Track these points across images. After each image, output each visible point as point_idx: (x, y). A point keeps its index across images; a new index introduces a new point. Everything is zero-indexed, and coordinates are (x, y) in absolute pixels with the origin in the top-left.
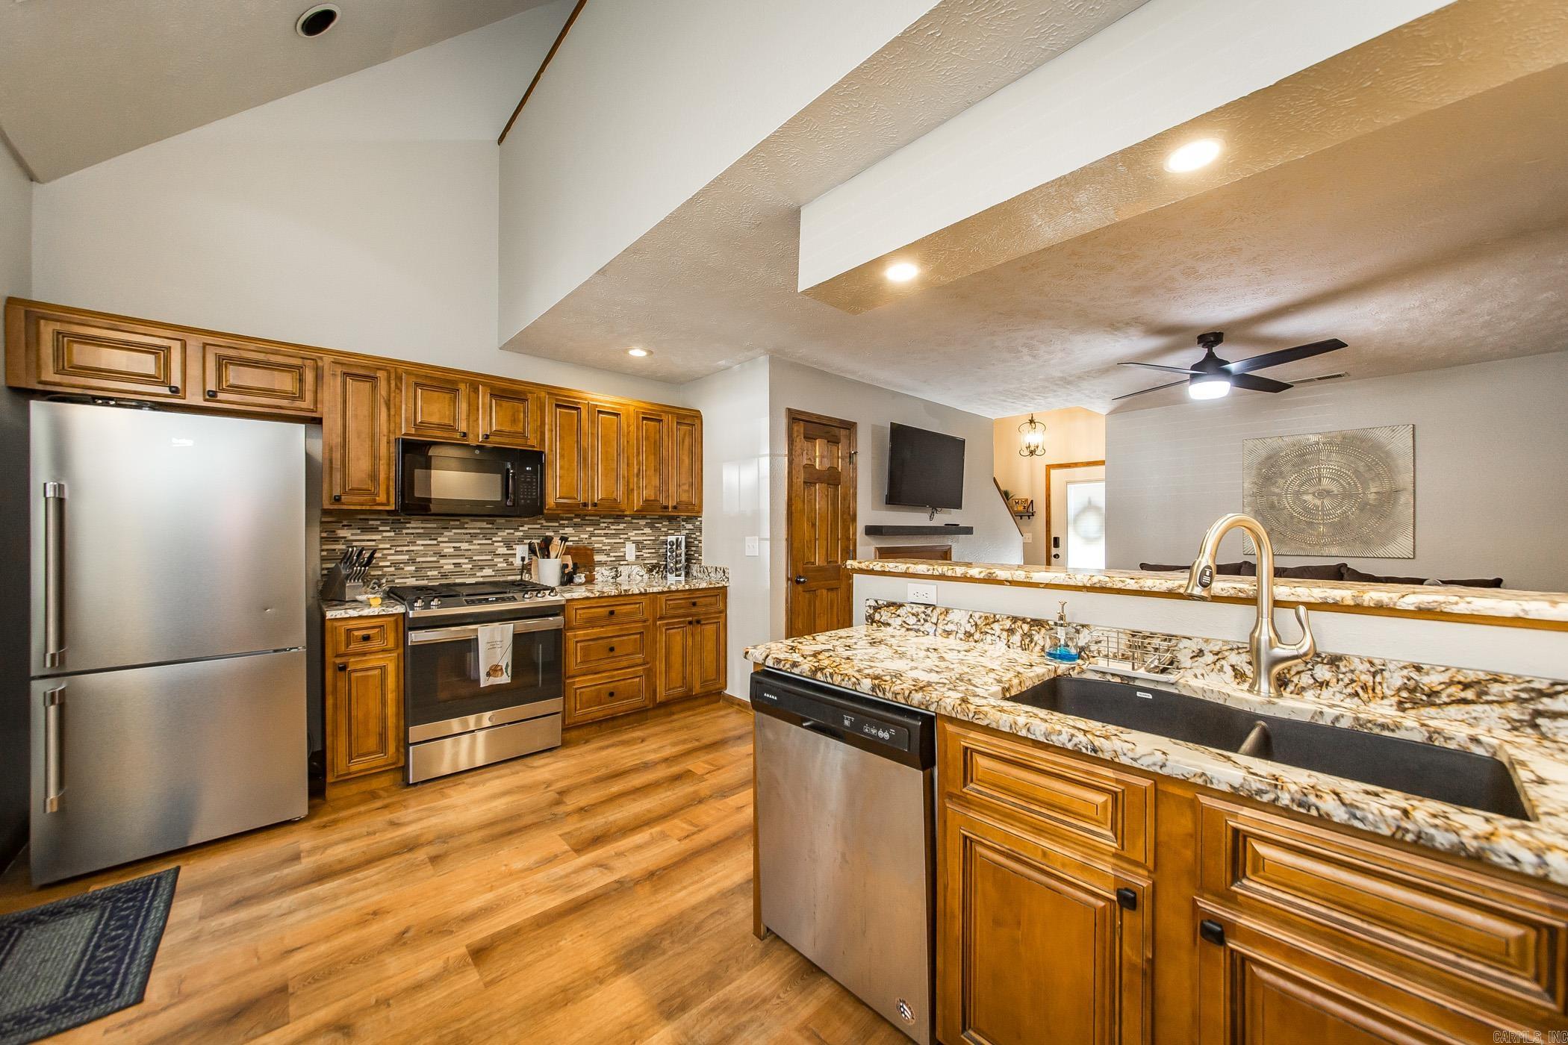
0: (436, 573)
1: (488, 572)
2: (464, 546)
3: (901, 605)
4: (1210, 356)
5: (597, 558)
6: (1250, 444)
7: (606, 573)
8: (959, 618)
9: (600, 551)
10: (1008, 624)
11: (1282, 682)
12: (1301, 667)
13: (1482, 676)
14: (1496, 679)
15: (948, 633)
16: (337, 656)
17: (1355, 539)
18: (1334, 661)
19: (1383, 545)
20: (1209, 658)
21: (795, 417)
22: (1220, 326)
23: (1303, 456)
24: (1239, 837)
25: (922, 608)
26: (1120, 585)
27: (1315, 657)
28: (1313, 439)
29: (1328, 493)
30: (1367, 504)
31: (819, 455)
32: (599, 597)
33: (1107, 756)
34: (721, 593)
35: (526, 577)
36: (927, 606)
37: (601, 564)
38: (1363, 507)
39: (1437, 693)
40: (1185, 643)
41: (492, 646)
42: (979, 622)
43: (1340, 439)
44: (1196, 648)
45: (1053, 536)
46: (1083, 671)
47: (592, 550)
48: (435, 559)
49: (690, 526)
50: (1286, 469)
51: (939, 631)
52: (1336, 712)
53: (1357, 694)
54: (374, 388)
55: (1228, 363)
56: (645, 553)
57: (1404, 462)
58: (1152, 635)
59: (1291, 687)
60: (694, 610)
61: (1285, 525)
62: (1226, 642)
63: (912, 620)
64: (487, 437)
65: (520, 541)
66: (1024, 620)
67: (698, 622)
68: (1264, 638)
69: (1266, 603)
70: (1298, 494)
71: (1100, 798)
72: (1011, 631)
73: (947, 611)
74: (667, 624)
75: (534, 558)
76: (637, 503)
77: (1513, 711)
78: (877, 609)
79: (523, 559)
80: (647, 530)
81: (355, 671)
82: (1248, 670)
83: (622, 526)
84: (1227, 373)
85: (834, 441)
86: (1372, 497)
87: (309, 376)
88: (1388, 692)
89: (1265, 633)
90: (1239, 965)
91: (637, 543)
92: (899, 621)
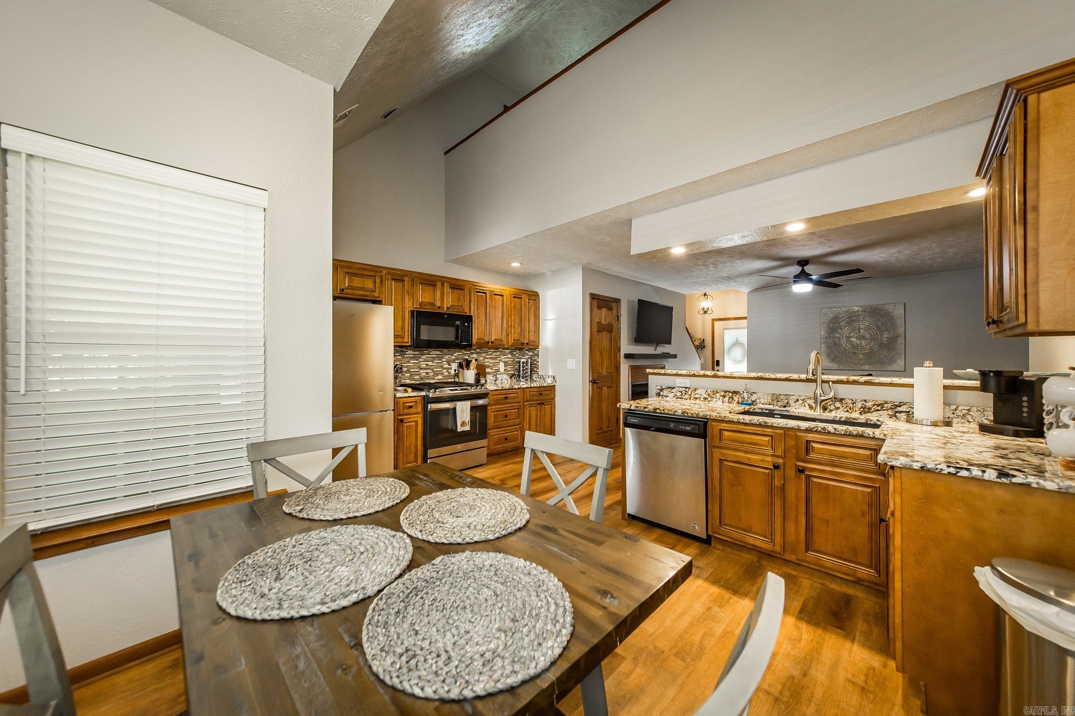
0: (418, 377)
1: (440, 377)
2: (430, 363)
3: (674, 388)
4: (803, 272)
5: (488, 370)
6: (824, 311)
7: (492, 378)
8: (701, 392)
9: (488, 367)
10: (723, 393)
11: (825, 409)
12: (831, 403)
13: (882, 402)
14: (886, 403)
15: (696, 399)
16: (400, 415)
17: (877, 362)
18: (841, 400)
19: (890, 364)
20: (801, 402)
21: (593, 297)
22: (807, 258)
23: (852, 318)
24: (808, 442)
25: (684, 389)
26: (768, 377)
27: (835, 399)
28: (856, 309)
29: (863, 337)
30: (882, 343)
31: (604, 315)
32: (501, 390)
33: (770, 424)
34: (552, 388)
35: (457, 380)
36: (686, 388)
37: (489, 373)
38: (881, 345)
39: (871, 408)
40: (792, 397)
41: (463, 411)
42: (710, 393)
43: (869, 309)
44: (796, 399)
45: (716, 360)
46: (754, 409)
47: (485, 366)
48: (418, 370)
49: (531, 354)
50: (842, 324)
51: (692, 398)
52: (841, 416)
53: (848, 411)
54: (403, 285)
55: (812, 275)
56: (508, 368)
57: (900, 322)
58: (780, 395)
59: (828, 410)
60: (541, 397)
61: (842, 354)
62: (806, 396)
63: (679, 394)
64: (448, 308)
65: (454, 361)
66: (730, 392)
67: (543, 404)
68: (819, 393)
69: (819, 381)
70: (848, 338)
71: (767, 439)
72: (724, 396)
73: (696, 390)
74: (530, 404)
75: (461, 370)
76: (511, 342)
77: (890, 412)
78: (662, 390)
79: (455, 370)
80: (510, 356)
81: (406, 422)
82: (814, 405)
83: (498, 353)
84: (811, 280)
85: (610, 309)
86: (885, 339)
87: (378, 280)
88: (857, 409)
89: (819, 391)
90: (808, 477)
91: (505, 362)
92: (673, 394)
